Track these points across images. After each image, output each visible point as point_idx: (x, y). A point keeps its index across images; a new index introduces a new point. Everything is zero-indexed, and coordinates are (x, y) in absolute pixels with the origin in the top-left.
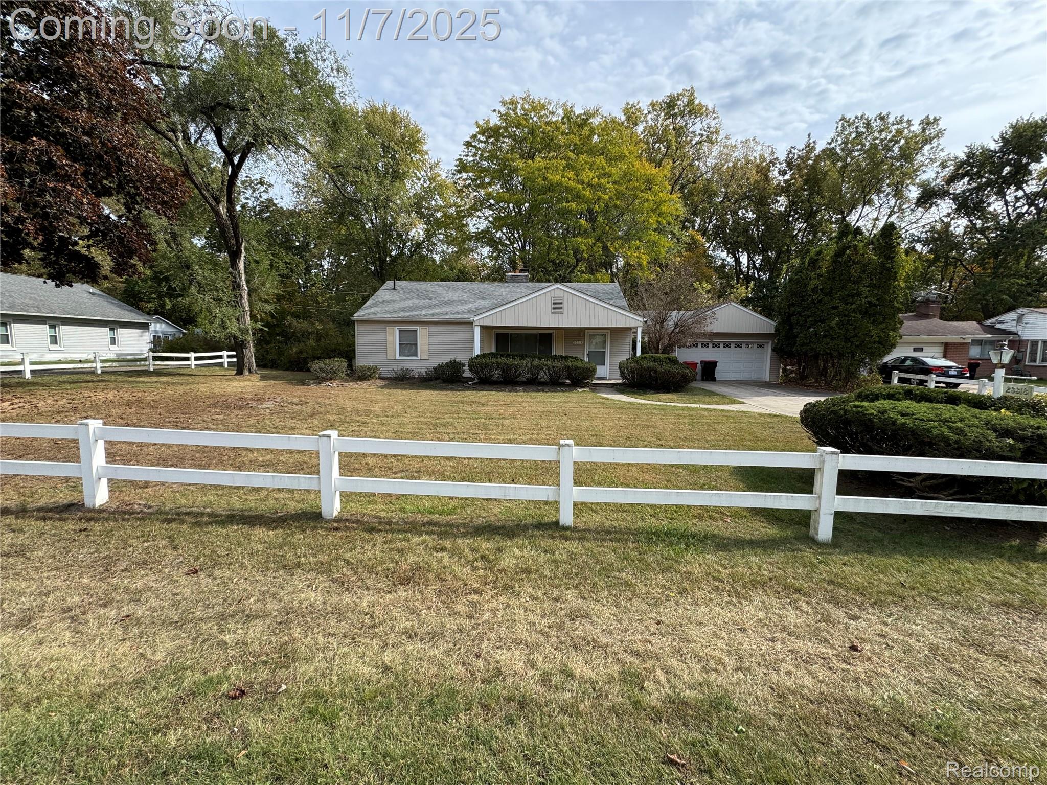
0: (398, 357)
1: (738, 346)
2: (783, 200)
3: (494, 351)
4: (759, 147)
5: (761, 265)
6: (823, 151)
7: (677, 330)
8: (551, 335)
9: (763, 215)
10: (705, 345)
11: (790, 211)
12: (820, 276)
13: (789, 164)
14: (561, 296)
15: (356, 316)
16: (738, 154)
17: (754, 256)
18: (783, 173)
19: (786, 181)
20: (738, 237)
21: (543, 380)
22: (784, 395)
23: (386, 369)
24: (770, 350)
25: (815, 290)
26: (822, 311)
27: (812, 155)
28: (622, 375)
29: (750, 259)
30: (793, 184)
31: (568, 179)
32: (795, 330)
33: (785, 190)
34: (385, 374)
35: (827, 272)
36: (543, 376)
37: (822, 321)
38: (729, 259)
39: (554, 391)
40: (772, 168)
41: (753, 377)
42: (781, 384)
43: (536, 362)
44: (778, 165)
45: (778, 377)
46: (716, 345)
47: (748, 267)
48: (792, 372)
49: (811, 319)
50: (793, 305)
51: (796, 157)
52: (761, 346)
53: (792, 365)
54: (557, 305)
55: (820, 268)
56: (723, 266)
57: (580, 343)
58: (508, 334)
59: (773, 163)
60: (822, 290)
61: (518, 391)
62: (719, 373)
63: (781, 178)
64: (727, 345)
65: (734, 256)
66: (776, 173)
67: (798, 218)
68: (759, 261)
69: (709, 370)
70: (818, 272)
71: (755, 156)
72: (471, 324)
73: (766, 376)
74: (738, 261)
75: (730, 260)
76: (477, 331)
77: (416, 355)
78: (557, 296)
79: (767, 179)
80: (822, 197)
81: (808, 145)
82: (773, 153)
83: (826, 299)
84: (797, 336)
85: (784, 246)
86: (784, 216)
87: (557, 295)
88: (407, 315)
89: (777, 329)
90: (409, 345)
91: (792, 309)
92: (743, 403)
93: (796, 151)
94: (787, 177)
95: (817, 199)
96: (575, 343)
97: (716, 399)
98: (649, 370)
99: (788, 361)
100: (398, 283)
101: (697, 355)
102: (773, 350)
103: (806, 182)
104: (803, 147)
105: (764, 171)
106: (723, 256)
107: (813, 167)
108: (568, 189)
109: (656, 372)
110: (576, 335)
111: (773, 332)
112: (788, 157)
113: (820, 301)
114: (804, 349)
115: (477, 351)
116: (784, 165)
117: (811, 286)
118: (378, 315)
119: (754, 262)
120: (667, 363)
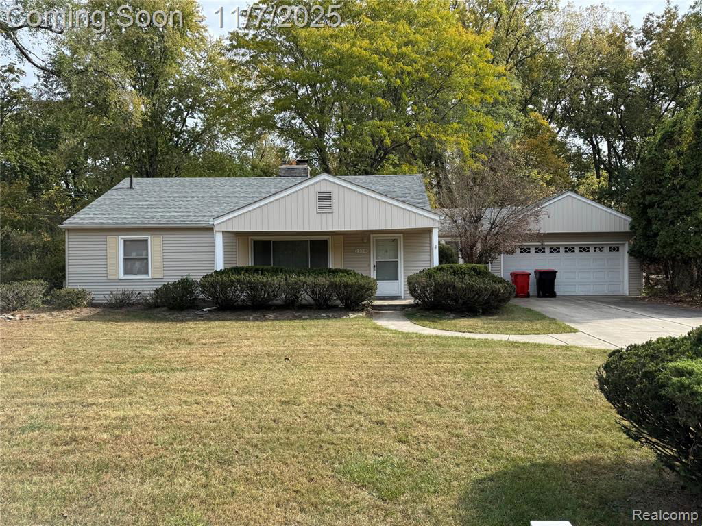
0: (122, 276)
1: (584, 249)
2: (644, 76)
3: (250, 263)
4: (610, 15)
5: (623, 151)
6: (687, 16)
7: (495, 231)
8: (326, 242)
9: (621, 94)
10: (540, 250)
11: (654, 87)
12: (680, 154)
13: (648, 33)
14: (329, 190)
15: (67, 224)
16: (587, 23)
17: (614, 142)
18: (641, 44)
19: (646, 53)
20: (592, 118)
21: (304, 302)
22: (640, 316)
23: (102, 293)
24: (626, 255)
25: (675, 173)
26: (687, 200)
27: (675, 22)
28: (413, 292)
29: (610, 145)
30: (654, 55)
31: (362, 48)
32: (654, 227)
33: (646, 62)
34: (100, 299)
35: (690, 148)
36: (306, 297)
37: (688, 213)
38: (584, 147)
39: (317, 318)
40: (628, 40)
41: (605, 290)
42: (644, 298)
43: (293, 278)
44: (633, 35)
45: (639, 290)
46: (555, 250)
47: (609, 156)
48: (657, 282)
49: (672, 211)
50: (649, 193)
51: (655, 25)
52: (614, 249)
53: (657, 273)
54: (325, 202)
55: (680, 143)
56: (579, 155)
57: (364, 252)
58: (269, 242)
59: (627, 32)
60: (684, 171)
61: (267, 320)
62: (560, 287)
63: (640, 50)
64: (570, 250)
65: (592, 143)
66: (634, 45)
67: (665, 96)
68: (621, 148)
69: (546, 284)
70: (677, 148)
71: (606, 24)
72: (210, 229)
73: (625, 289)
74: (596, 149)
75: (587, 148)
76: (219, 239)
77: (147, 273)
78: (323, 190)
79: (622, 51)
80: (690, 69)
81: (668, 12)
82: (626, 22)
83: (690, 183)
84: (656, 235)
85: (648, 128)
86: (647, 94)
87: (324, 188)
88: (134, 220)
89: (632, 227)
90: (136, 260)
91: (648, 198)
92: (574, 331)
93: (655, 19)
94: (647, 48)
95: (684, 71)
96: (358, 251)
97: (538, 325)
98: (446, 285)
99: (652, 267)
100: (135, 180)
101: (531, 264)
102: (631, 253)
103: (669, 52)
104: (663, 13)
105: (618, 41)
106: (577, 142)
107: (676, 35)
108: (360, 61)
109: (454, 287)
110: (357, 241)
111: (627, 229)
112: (645, 26)
113: (682, 187)
114: (668, 251)
115: (219, 265)
116: (642, 34)
117: (669, 166)
118: (97, 221)
119: (615, 149)
120: (470, 276)
